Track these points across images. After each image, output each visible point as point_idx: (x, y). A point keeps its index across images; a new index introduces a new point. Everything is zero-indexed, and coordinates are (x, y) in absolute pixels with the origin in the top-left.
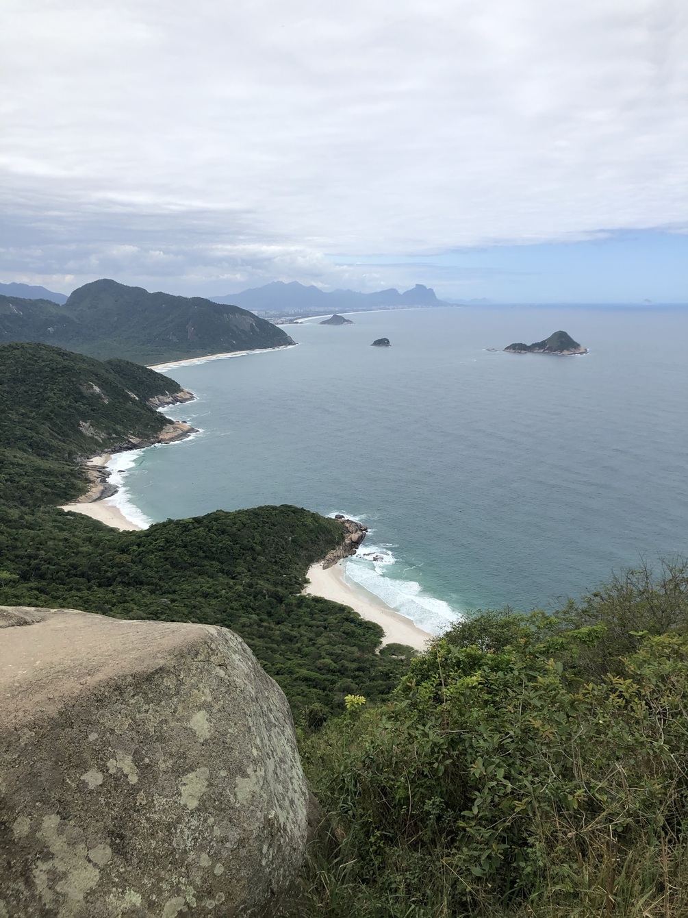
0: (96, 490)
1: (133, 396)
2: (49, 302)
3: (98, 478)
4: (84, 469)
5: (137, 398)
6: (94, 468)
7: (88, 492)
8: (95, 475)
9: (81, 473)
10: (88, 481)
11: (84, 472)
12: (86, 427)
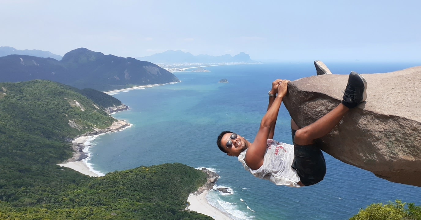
0: (77, 155)
1: (96, 107)
2: (53, 59)
3: (78, 149)
4: (71, 145)
5: (99, 108)
6: (76, 144)
7: (73, 156)
8: (76, 148)
9: (69, 147)
10: (73, 151)
11: (70, 146)
12: (72, 123)
